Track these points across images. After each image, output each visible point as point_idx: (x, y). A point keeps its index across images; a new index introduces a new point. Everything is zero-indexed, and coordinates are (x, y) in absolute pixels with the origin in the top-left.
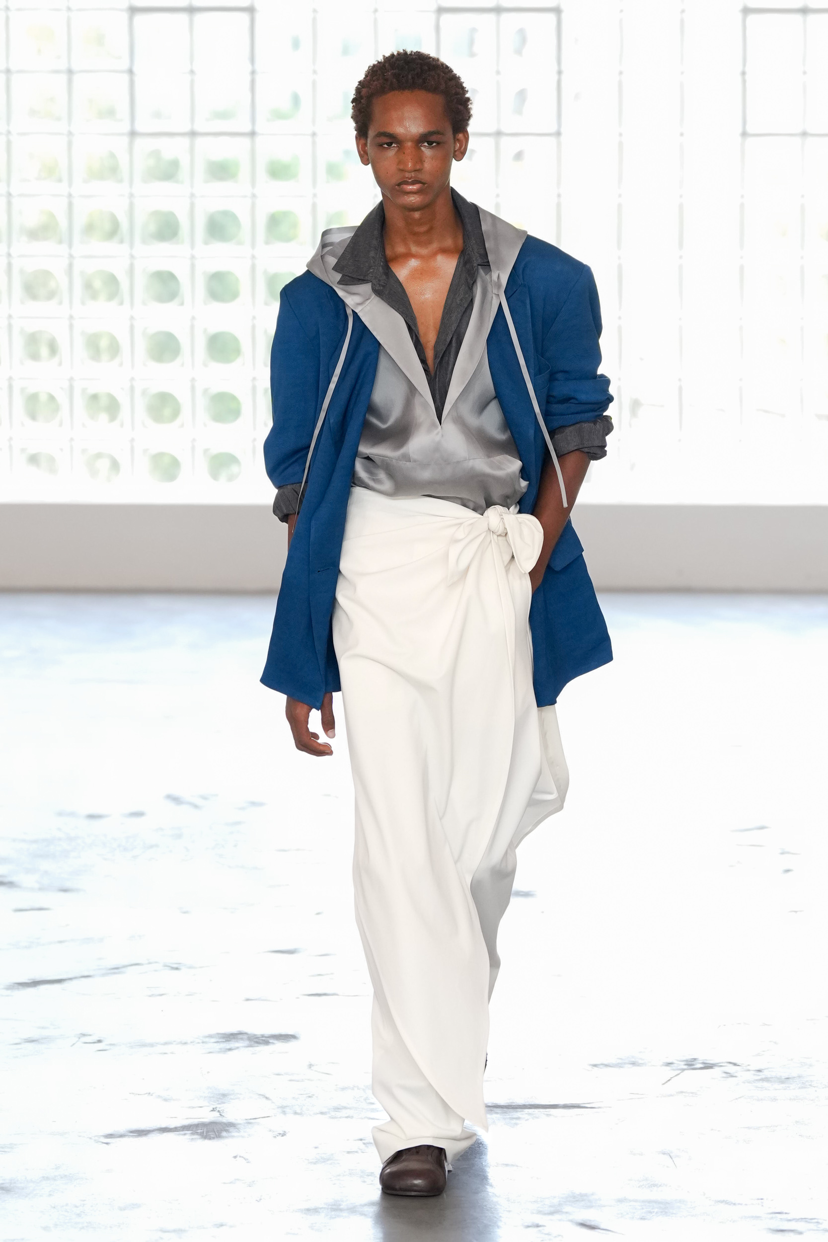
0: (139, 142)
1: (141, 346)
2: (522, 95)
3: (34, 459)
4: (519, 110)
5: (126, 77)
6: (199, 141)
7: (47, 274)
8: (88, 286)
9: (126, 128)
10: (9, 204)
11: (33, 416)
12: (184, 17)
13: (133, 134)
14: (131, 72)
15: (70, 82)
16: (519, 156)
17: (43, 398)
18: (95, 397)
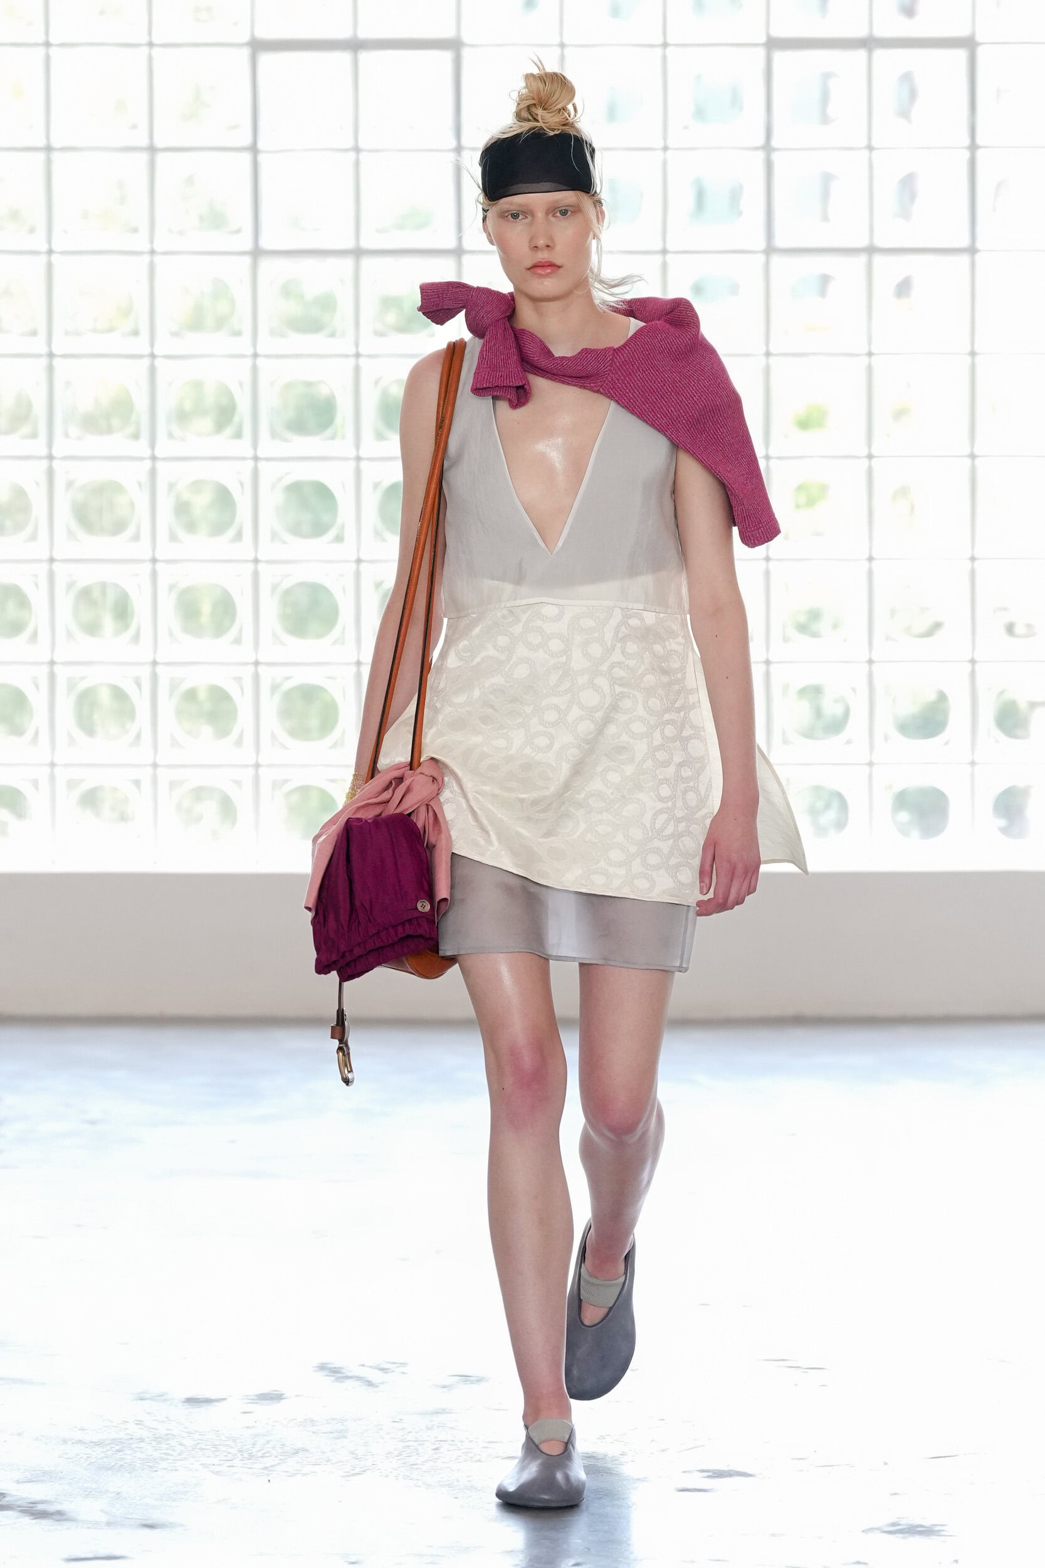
0: (266, 265)
1: (270, 608)
2: (908, 184)
3: (90, 799)
4: (905, 213)
5: (247, 157)
6: (366, 262)
7: (116, 488)
8: (182, 508)
9: (248, 246)
10: (50, 369)
11: (88, 729)
12: (343, 58)
13: (257, 253)
14: (254, 149)
15: (152, 165)
16: (904, 288)
17: (105, 696)
18: (191, 695)
